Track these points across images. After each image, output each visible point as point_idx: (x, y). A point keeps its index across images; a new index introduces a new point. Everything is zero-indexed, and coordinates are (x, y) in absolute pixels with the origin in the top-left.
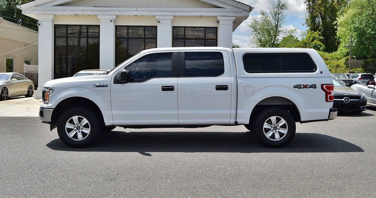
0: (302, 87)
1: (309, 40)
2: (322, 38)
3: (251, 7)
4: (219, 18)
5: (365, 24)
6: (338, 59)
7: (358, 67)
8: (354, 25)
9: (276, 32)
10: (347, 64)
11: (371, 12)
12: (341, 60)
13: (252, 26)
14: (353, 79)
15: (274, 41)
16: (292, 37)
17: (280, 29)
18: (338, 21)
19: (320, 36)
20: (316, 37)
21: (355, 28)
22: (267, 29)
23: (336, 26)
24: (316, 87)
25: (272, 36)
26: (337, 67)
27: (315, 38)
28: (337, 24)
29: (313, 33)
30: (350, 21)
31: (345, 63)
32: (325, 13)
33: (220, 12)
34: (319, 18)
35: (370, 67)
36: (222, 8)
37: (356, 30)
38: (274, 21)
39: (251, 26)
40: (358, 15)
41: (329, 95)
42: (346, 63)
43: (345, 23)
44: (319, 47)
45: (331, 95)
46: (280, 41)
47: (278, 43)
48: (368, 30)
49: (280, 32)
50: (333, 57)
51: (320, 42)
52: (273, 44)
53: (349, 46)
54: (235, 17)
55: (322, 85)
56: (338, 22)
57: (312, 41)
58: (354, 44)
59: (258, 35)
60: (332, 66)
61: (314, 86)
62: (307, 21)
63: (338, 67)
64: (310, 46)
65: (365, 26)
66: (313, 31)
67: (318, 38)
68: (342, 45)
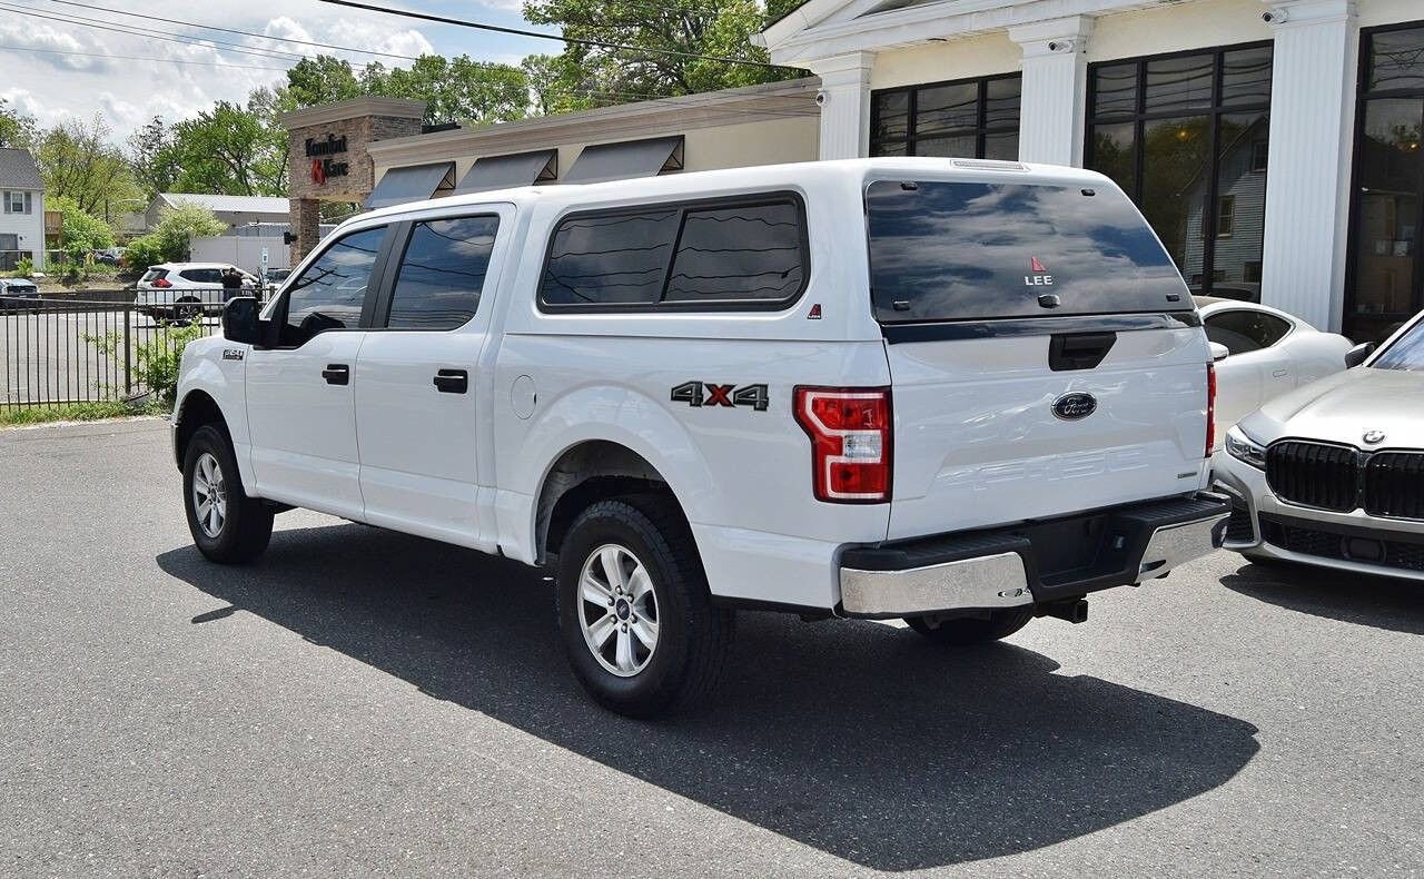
0: (707, 395)
24: (767, 404)
41: (830, 460)
45: (843, 460)
55: (799, 393)
61: (755, 397)
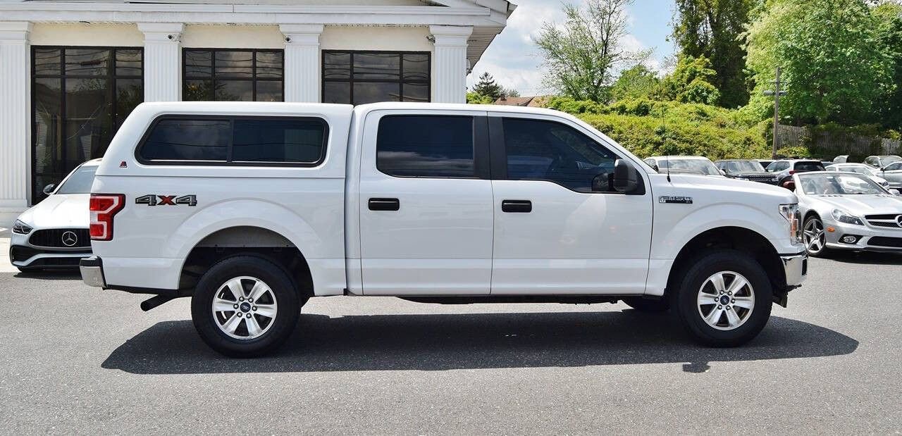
1: (682, 77)
2: (712, 72)
3: (509, 3)
4: (433, 30)
5: (810, 40)
6: (750, 124)
7: (797, 143)
8: (784, 42)
9: (605, 60)
10: (769, 138)
11: (823, 11)
12: (756, 127)
13: (546, 43)
14: (775, 173)
15: (600, 81)
16: (643, 71)
17: (612, 52)
18: (748, 32)
19: (707, 67)
20: (698, 70)
21: (787, 49)
22: (581, 51)
23: (744, 45)
25: (594, 68)
26: (745, 143)
27: (696, 72)
28: (745, 39)
29: (692, 61)
30: (776, 34)
31: (764, 135)
32: (720, 12)
33: (437, 17)
34: (705, 25)
35: (825, 144)
36: (441, 5)
37: (791, 56)
38: (599, 32)
39: (543, 43)
40: (795, 17)
42: (767, 135)
43: (765, 38)
44: (705, 94)
46: (613, 80)
47: (610, 85)
48: (818, 55)
49: (614, 59)
50: (739, 120)
51: (708, 82)
52: (597, 87)
53: (774, 94)
54: (472, 28)
56: (749, 34)
57: (689, 81)
58: (785, 89)
59: (561, 65)
60: (734, 141)
62: (677, 31)
63: (749, 145)
64: (683, 93)
65: (812, 46)
66: (691, 57)
67: (704, 74)
68: (758, 90)
